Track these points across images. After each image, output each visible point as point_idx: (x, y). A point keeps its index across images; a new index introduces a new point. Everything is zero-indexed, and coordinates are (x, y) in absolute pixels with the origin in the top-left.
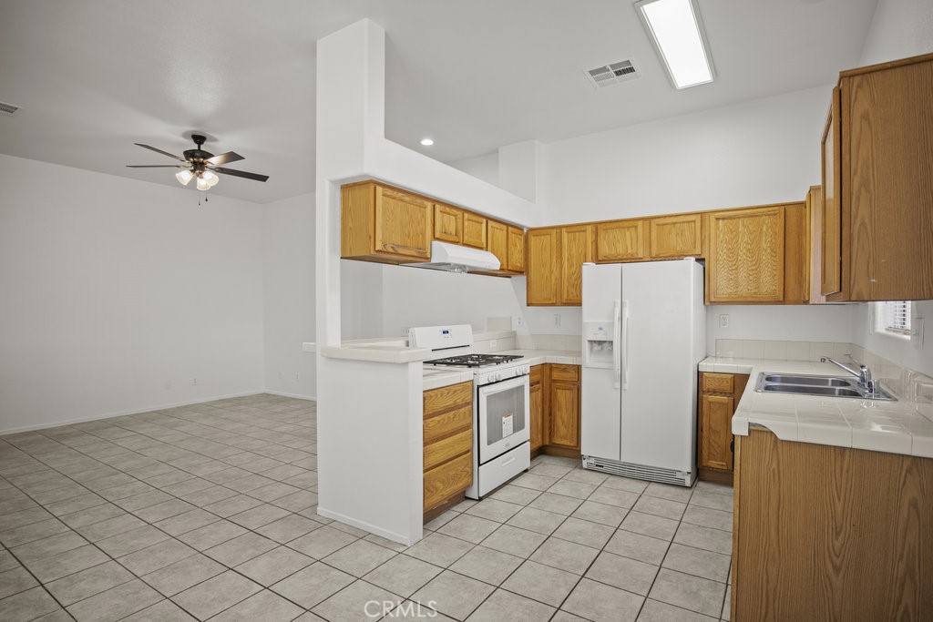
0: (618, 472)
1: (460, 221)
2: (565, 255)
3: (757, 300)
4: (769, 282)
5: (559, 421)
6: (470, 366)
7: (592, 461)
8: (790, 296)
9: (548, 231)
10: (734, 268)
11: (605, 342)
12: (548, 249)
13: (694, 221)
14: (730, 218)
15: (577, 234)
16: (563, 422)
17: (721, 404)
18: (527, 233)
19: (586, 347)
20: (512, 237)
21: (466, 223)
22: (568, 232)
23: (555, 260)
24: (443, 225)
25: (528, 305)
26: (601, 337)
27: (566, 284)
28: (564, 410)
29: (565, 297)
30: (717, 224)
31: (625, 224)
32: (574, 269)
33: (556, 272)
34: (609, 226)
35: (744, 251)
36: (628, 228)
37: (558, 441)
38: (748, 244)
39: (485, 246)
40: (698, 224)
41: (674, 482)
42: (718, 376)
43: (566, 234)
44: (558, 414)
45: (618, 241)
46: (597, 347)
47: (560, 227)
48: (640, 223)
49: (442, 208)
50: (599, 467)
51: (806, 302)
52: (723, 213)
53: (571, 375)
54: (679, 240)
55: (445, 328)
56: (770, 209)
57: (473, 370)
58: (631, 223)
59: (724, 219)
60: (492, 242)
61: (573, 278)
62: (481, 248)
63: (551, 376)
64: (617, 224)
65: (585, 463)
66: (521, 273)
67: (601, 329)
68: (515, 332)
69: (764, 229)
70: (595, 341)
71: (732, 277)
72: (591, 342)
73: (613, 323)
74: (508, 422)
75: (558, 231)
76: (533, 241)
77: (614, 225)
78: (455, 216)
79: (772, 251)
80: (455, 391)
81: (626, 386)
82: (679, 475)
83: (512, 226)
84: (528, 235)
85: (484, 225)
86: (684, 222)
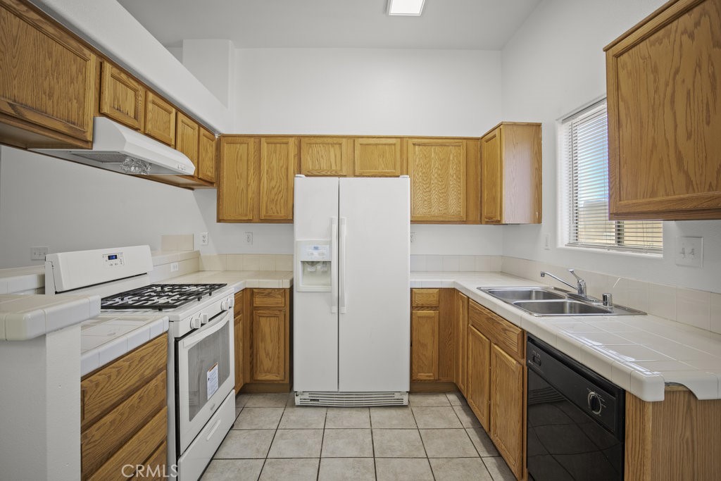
0: (335, 403)
1: (141, 99)
2: (265, 167)
3: (447, 220)
4: (455, 205)
5: (262, 354)
6: (160, 308)
7: (307, 396)
8: (471, 218)
9: (245, 139)
10: (427, 190)
11: (319, 262)
12: (245, 157)
13: (394, 144)
14: (424, 145)
15: (278, 145)
16: (267, 355)
17: (428, 317)
18: (219, 140)
19: (298, 268)
20: (204, 139)
21: (150, 106)
22: (268, 143)
23: (252, 171)
24: (115, 98)
25: (219, 221)
26: (316, 256)
27: (265, 199)
28: (269, 340)
29: (263, 213)
30: (414, 149)
31: (330, 140)
32: (273, 183)
33: (253, 185)
34: (313, 140)
35: (436, 175)
36: (333, 144)
37: (262, 377)
38: (439, 169)
39: (173, 143)
40: (398, 147)
41: (393, 403)
42: (425, 291)
43: (265, 144)
44: (261, 345)
45: (322, 156)
46: (310, 269)
47: (259, 137)
48: (344, 141)
49: (115, 71)
50: (315, 402)
51: (498, 222)
52: (419, 140)
53: (280, 301)
54: (381, 160)
55: (112, 251)
56: (456, 141)
57: (167, 314)
58: (335, 141)
59: (419, 145)
60: (182, 140)
61: (273, 192)
62: (169, 145)
63: (252, 302)
64: (322, 139)
65: (298, 401)
66: (211, 183)
67: (316, 248)
68: (199, 251)
69: (451, 158)
70: (307, 262)
71: (426, 198)
72: (303, 262)
73: (331, 241)
74: (213, 374)
75: (257, 140)
76: (226, 148)
77: (319, 140)
78: (135, 91)
79: (457, 177)
80: (142, 358)
81: (344, 310)
82: (397, 396)
83: (203, 127)
84: (221, 142)
85: (173, 116)
86: (385, 144)
